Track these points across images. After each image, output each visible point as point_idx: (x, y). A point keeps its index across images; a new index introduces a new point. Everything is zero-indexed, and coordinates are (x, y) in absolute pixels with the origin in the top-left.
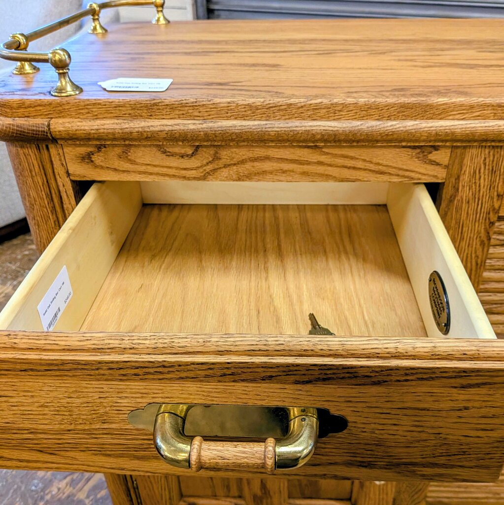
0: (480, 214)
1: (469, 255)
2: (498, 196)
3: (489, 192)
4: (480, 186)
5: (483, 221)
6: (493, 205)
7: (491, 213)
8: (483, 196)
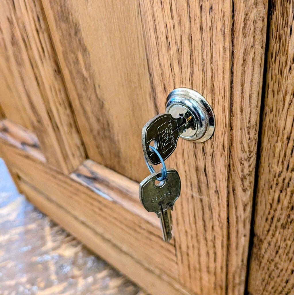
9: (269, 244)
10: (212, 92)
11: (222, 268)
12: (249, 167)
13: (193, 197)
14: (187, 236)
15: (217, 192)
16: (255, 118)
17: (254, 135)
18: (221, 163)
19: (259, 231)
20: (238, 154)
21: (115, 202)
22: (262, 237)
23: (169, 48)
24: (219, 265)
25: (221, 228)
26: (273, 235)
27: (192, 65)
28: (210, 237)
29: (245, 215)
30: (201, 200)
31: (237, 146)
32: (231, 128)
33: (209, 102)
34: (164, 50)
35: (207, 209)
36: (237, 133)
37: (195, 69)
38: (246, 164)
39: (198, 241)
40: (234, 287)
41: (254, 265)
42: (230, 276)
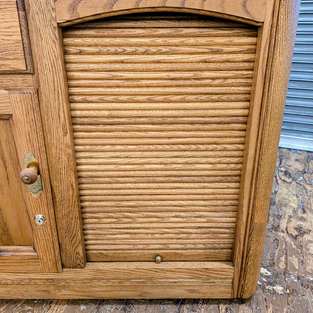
0: (47, 21)
1: (49, 50)
2: (53, 9)
3: (47, 7)
4: (41, 3)
5: (50, 27)
6: (52, 16)
7: (52, 21)
8: (44, 9)
9: (64, 244)
10: (45, 214)
11: (54, 256)
12: (55, 227)
13: (43, 239)
14: (42, 252)
15: (49, 235)
16: (54, 217)
17: (54, 220)
18: (49, 228)
19: (60, 242)
20: (52, 225)
21: (12, 255)
22: (62, 243)
23: (34, 208)
24: (53, 256)
25: (52, 244)
26: (64, 241)
27: (40, 210)
28: (49, 248)
29: (56, 238)
30: (45, 239)
31: (52, 223)
32: (50, 220)
33: (45, 216)
34: (33, 209)
35: (47, 241)
36: (51, 221)
37: (41, 211)
38: (54, 226)
39: (46, 252)
40: (58, 262)
41: (62, 253)
42: (57, 258)
